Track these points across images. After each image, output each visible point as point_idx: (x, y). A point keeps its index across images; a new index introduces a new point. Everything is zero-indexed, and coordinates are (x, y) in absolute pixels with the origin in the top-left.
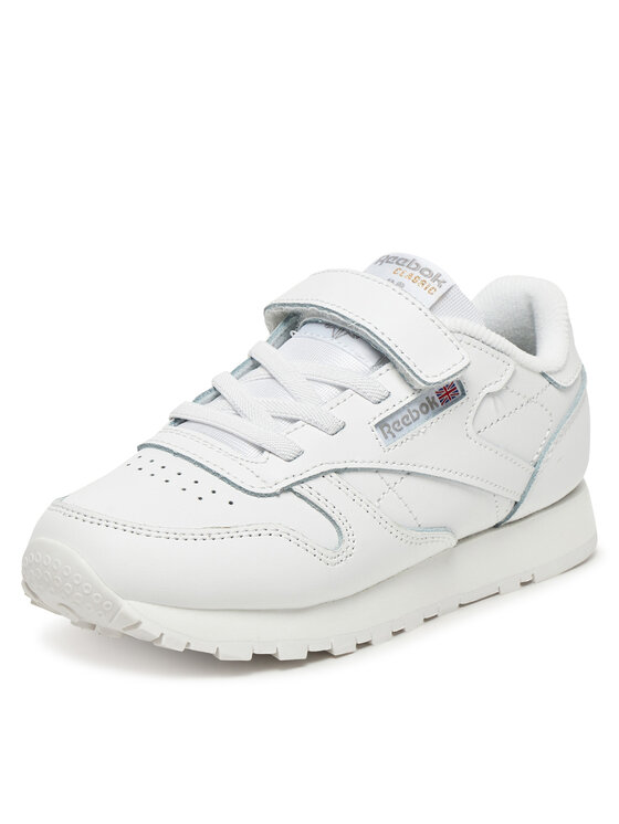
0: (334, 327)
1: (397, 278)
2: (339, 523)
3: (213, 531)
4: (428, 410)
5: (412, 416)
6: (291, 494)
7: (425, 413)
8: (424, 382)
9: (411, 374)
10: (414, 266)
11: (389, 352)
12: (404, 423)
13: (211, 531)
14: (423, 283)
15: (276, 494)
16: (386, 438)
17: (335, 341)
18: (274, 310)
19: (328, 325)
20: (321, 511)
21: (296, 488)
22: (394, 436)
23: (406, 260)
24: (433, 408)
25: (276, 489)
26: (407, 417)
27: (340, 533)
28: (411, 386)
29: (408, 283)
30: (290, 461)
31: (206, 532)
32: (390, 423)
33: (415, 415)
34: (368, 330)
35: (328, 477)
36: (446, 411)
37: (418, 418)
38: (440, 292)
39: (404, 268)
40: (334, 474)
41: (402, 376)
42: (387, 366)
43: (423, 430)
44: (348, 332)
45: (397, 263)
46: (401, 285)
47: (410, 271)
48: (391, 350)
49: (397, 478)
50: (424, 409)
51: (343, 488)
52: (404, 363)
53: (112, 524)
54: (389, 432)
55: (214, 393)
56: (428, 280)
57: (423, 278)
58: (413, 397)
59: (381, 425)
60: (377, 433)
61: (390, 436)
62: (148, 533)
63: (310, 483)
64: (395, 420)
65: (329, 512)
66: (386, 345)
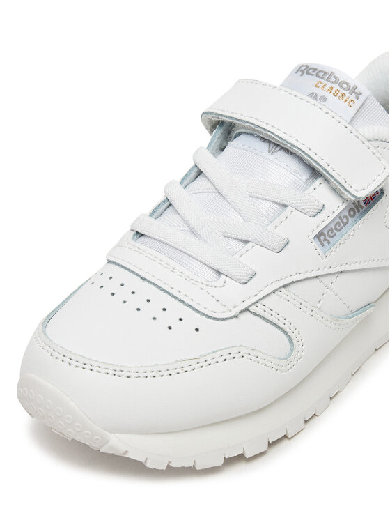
0: (270, 142)
1: (320, 93)
2: (290, 333)
3: (185, 364)
4: (355, 213)
5: (342, 221)
6: (248, 313)
7: (353, 216)
8: (355, 197)
9: (341, 189)
10: (333, 79)
11: (322, 170)
12: (336, 229)
13: (182, 364)
14: (343, 96)
15: (236, 317)
16: (323, 245)
17: (271, 157)
18: (210, 117)
19: (263, 140)
20: (274, 324)
21: (253, 309)
22: (329, 243)
23: (325, 73)
24: (359, 211)
25: (235, 312)
26: (338, 223)
27: (291, 341)
28: (342, 197)
29: (329, 96)
30: (244, 284)
31: (178, 365)
32: (326, 232)
33: (345, 220)
34: (303, 152)
35: (278, 292)
36: (370, 212)
37: (347, 223)
38: (358, 104)
39: (324, 82)
40: (282, 290)
41: (335, 190)
42: (320, 180)
43: (352, 234)
44: (283, 148)
45: (317, 75)
46: (323, 99)
47: (329, 85)
48: (324, 169)
49: (333, 278)
50: (352, 213)
51: (291, 300)
52: (336, 180)
53: (95, 369)
54: (325, 240)
55: (167, 203)
56: (347, 93)
57: (342, 91)
58: (344, 206)
59: (318, 236)
60: (316, 244)
61: (325, 243)
62: (129, 374)
63: (264, 302)
64: (329, 228)
65: (281, 325)
66: (320, 165)
